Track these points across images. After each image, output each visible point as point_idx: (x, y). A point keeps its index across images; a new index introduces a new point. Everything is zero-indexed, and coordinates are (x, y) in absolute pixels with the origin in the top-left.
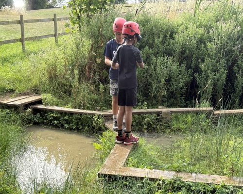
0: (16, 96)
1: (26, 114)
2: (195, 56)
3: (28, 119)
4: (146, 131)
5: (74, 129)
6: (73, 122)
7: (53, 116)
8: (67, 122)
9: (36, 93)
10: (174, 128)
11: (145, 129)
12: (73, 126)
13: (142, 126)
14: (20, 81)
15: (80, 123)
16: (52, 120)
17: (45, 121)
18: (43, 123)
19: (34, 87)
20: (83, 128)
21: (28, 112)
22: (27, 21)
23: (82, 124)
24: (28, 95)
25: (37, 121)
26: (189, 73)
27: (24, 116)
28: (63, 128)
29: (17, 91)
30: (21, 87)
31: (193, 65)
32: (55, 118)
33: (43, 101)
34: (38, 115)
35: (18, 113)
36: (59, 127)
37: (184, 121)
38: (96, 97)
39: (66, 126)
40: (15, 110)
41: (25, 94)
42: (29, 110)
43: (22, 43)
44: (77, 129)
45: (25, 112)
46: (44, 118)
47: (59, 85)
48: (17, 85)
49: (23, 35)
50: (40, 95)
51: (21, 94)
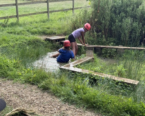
1: (56, 44)
3: (56, 46)
19: (65, 32)
24: (61, 36)
33: (65, 39)
34: (62, 45)
35: (52, 43)
40: (51, 42)
43: (73, 11)
45: (56, 43)
51: (58, 35)
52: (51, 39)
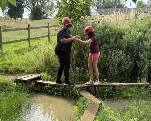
0: (25, 75)
1: (32, 86)
2: (136, 49)
3: (32, 89)
4: (106, 98)
5: (61, 96)
6: (60, 91)
7: (47, 87)
8: (57, 91)
9: (38, 73)
10: (124, 96)
11: (105, 96)
12: (60, 93)
13: (103, 94)
14: (28, 65)
15: (64, 92)
16: (47, 90)
17: (43, 90)
18: (42, 91)
19: (36, 69)
20: (66, 95)
21: (33, 85)
22: (32, 28)
23: (65, 92)
24: (33, 74)
25: (38, 90)
26: (133, 60)
27: (30, 87)
28: (54, 95)
29: (26, 71)
30: (28, 69)
31: (135, 55)
32: (49, 89)
33: (41, 78)
34: (39, 86)
35: (27, 85)
36: (52, 94)
37: (130, 92)
38: (74, 75)
39: (56, 94)
40: (25, 83)
41: (31, 73)
42: (33, 83)
43: (29, 41)
44: (63, 95)
45: (31, 84)
46: (42, 88)
47: (51, 67)
48: (26, 67)
49: (29, 36)
50: (40, 73)
51: (28, 73)
52: (23, 79)
